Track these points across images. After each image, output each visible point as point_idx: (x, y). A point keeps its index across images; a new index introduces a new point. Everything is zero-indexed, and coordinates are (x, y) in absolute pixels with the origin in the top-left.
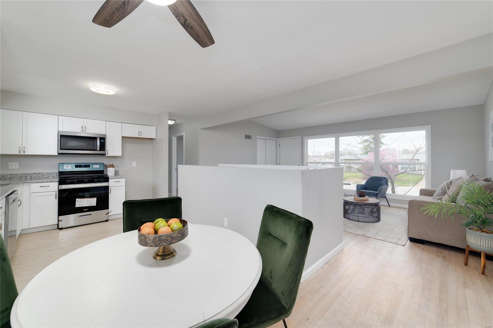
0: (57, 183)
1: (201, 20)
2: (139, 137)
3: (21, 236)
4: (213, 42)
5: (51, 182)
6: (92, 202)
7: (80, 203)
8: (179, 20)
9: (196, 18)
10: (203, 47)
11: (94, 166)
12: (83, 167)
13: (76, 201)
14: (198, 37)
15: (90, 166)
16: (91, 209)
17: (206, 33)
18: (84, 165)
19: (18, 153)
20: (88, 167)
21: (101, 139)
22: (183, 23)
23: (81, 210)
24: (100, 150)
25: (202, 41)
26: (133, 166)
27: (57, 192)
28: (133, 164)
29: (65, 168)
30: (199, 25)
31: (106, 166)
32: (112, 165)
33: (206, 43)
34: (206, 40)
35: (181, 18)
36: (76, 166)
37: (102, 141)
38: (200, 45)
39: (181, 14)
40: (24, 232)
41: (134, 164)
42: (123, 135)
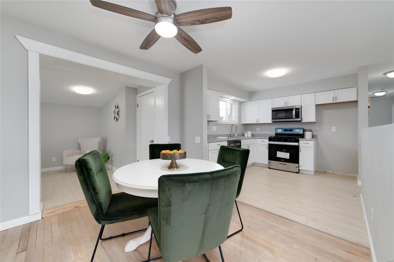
0: (268, 140)
1: (202, 11)
2: (334, 102)
3: (253, 166)
4: (230, 9)
5: (265, 139)
6: (286, 155)
7: (280, 154)
8: (197, 24)
9: (198, 14)
10: (231, 18)
11: (296, 130)
12: (288, 131)
13: (277, 153)
14: (217, 18)
15: (293, 130)
16: (285, 160)
17: (216, 11)
18: (289, 130)
19: (256, 123)
20: (292, 131)
21: (296, 109)
22: (200, 22)
23: (280, 159)
24: (296, 118)
25: (222, 17)
26: (333, 131)
27: (268, 145)
28: (332, 129)
29: (278, 131)
30: (205, 14)
31: (304, 130)
32: (310, 129)
33: (227, 15)
34: (223, 13)
35: (196, 22)
36: (285, 130)
37: (297, 111)
38: (226, 19)
39: (193, 21)
40: (255, 164)
41: (334, 129)
42: (317, 103)
